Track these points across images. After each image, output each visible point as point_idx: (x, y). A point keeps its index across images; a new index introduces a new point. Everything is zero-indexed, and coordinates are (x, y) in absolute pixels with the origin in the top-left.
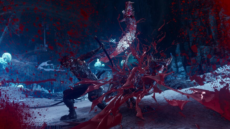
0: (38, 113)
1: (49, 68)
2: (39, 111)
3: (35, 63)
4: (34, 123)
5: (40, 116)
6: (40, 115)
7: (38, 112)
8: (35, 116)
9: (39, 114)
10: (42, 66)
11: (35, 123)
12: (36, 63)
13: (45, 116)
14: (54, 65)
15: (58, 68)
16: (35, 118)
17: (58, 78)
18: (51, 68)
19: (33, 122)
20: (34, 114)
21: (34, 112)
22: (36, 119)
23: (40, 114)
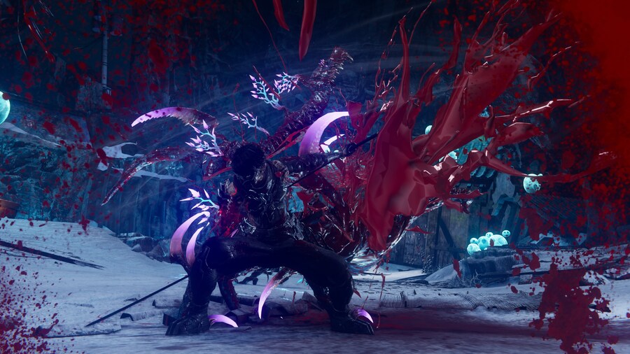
0: (18, 268)
2: (18, 264)
4: (10, 297)
5: (24, 276)
6: (23, 273)
7: (16, 267)
8: (10, 279)
9: (21, 270)
11: (12, 298)
13: (37, 273)
16: (12, 282)
19: (8, 296)
20: (6, 274)
21: (7, 268)
22: (13, 287)
23: (24, 270)
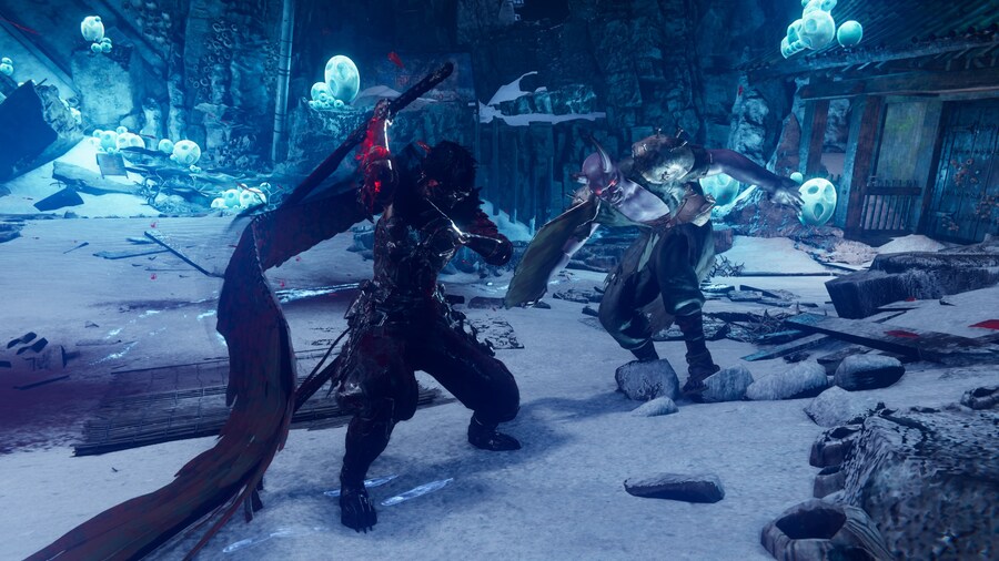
1: (526, 112)
3: (462, 91)
10: (496, 107)
12: (468, 91)
14: (549, 91)
15: (569, 103)
17: (572, 158)
18: (534, 110)
